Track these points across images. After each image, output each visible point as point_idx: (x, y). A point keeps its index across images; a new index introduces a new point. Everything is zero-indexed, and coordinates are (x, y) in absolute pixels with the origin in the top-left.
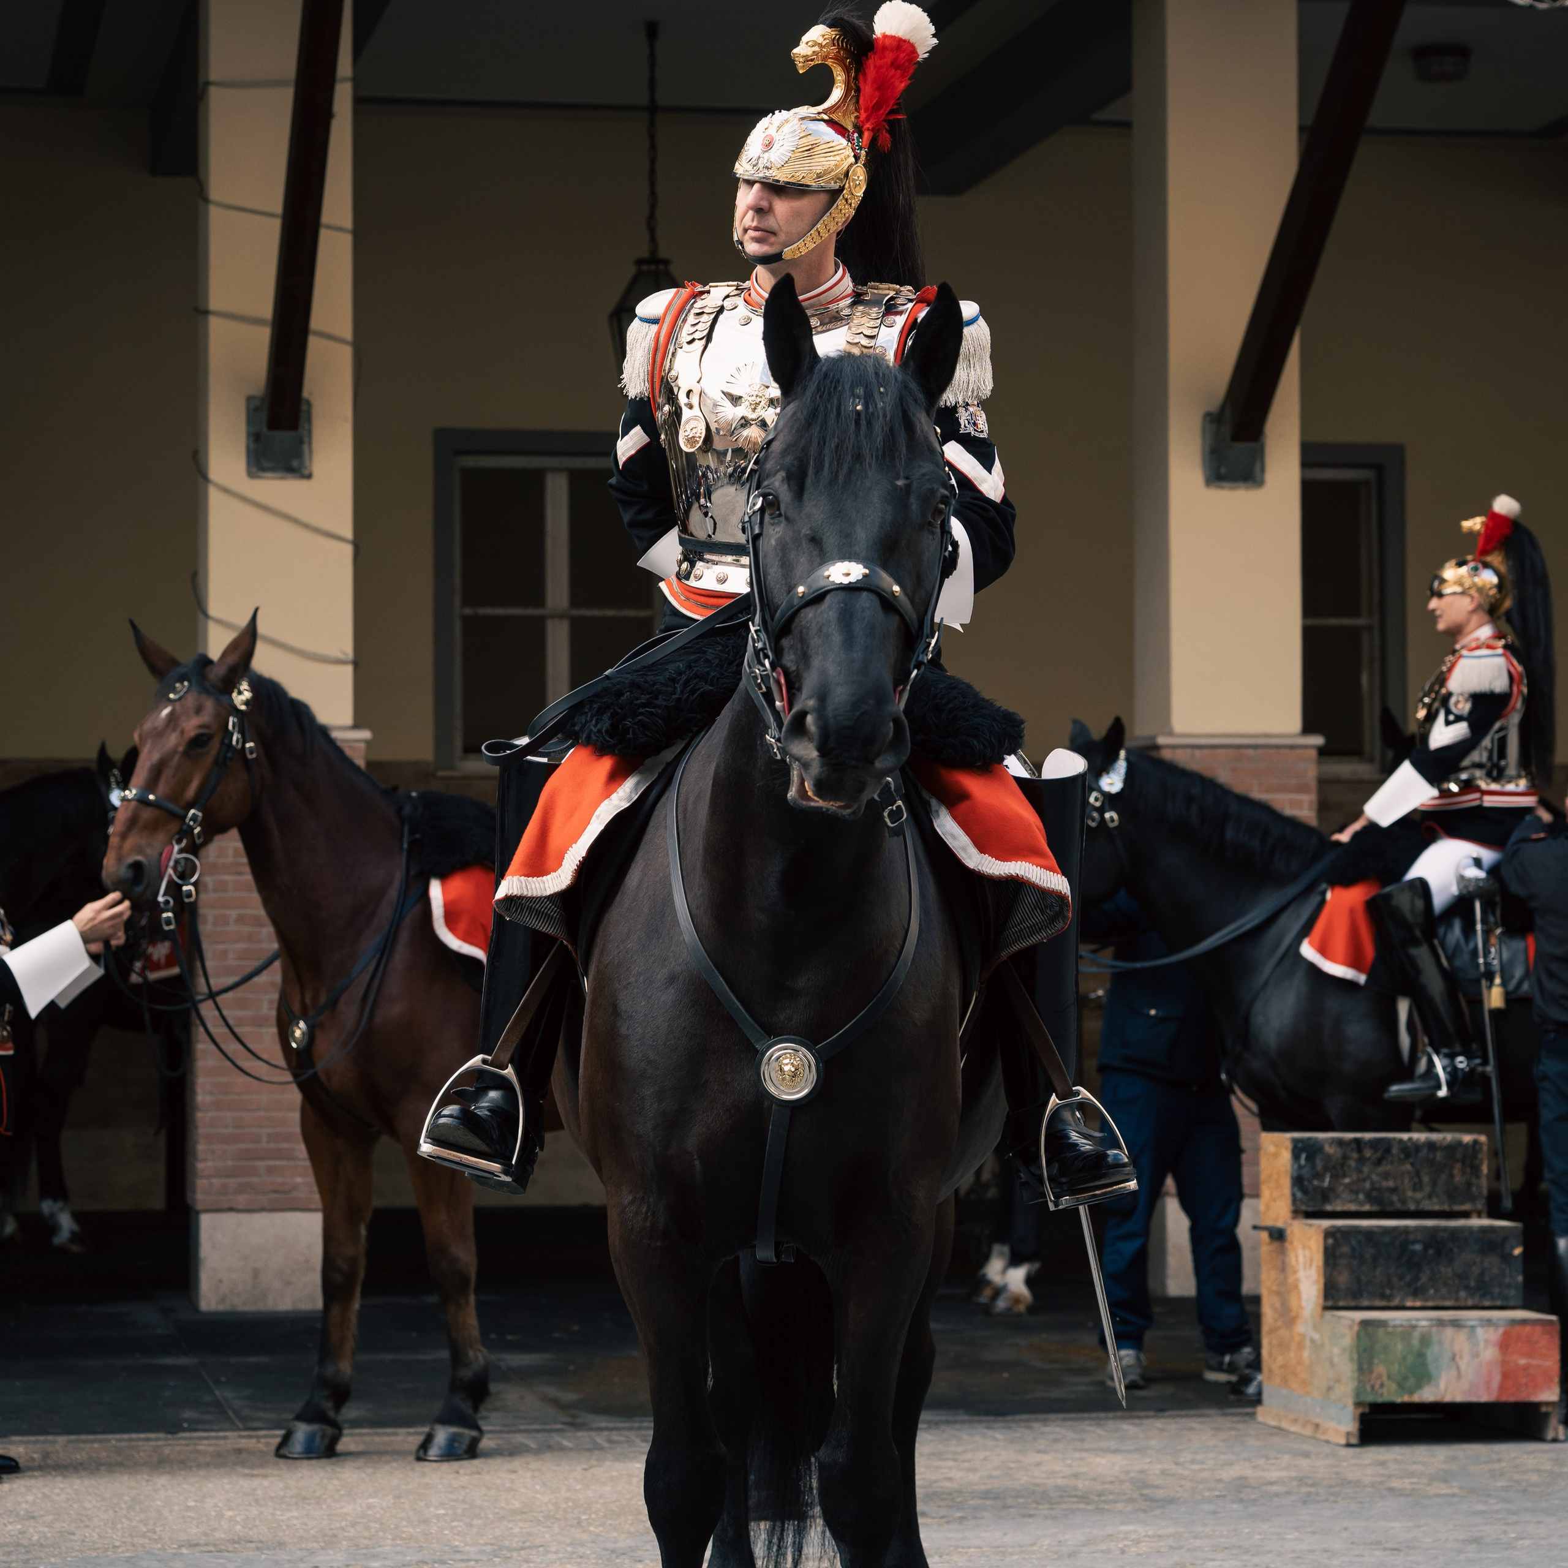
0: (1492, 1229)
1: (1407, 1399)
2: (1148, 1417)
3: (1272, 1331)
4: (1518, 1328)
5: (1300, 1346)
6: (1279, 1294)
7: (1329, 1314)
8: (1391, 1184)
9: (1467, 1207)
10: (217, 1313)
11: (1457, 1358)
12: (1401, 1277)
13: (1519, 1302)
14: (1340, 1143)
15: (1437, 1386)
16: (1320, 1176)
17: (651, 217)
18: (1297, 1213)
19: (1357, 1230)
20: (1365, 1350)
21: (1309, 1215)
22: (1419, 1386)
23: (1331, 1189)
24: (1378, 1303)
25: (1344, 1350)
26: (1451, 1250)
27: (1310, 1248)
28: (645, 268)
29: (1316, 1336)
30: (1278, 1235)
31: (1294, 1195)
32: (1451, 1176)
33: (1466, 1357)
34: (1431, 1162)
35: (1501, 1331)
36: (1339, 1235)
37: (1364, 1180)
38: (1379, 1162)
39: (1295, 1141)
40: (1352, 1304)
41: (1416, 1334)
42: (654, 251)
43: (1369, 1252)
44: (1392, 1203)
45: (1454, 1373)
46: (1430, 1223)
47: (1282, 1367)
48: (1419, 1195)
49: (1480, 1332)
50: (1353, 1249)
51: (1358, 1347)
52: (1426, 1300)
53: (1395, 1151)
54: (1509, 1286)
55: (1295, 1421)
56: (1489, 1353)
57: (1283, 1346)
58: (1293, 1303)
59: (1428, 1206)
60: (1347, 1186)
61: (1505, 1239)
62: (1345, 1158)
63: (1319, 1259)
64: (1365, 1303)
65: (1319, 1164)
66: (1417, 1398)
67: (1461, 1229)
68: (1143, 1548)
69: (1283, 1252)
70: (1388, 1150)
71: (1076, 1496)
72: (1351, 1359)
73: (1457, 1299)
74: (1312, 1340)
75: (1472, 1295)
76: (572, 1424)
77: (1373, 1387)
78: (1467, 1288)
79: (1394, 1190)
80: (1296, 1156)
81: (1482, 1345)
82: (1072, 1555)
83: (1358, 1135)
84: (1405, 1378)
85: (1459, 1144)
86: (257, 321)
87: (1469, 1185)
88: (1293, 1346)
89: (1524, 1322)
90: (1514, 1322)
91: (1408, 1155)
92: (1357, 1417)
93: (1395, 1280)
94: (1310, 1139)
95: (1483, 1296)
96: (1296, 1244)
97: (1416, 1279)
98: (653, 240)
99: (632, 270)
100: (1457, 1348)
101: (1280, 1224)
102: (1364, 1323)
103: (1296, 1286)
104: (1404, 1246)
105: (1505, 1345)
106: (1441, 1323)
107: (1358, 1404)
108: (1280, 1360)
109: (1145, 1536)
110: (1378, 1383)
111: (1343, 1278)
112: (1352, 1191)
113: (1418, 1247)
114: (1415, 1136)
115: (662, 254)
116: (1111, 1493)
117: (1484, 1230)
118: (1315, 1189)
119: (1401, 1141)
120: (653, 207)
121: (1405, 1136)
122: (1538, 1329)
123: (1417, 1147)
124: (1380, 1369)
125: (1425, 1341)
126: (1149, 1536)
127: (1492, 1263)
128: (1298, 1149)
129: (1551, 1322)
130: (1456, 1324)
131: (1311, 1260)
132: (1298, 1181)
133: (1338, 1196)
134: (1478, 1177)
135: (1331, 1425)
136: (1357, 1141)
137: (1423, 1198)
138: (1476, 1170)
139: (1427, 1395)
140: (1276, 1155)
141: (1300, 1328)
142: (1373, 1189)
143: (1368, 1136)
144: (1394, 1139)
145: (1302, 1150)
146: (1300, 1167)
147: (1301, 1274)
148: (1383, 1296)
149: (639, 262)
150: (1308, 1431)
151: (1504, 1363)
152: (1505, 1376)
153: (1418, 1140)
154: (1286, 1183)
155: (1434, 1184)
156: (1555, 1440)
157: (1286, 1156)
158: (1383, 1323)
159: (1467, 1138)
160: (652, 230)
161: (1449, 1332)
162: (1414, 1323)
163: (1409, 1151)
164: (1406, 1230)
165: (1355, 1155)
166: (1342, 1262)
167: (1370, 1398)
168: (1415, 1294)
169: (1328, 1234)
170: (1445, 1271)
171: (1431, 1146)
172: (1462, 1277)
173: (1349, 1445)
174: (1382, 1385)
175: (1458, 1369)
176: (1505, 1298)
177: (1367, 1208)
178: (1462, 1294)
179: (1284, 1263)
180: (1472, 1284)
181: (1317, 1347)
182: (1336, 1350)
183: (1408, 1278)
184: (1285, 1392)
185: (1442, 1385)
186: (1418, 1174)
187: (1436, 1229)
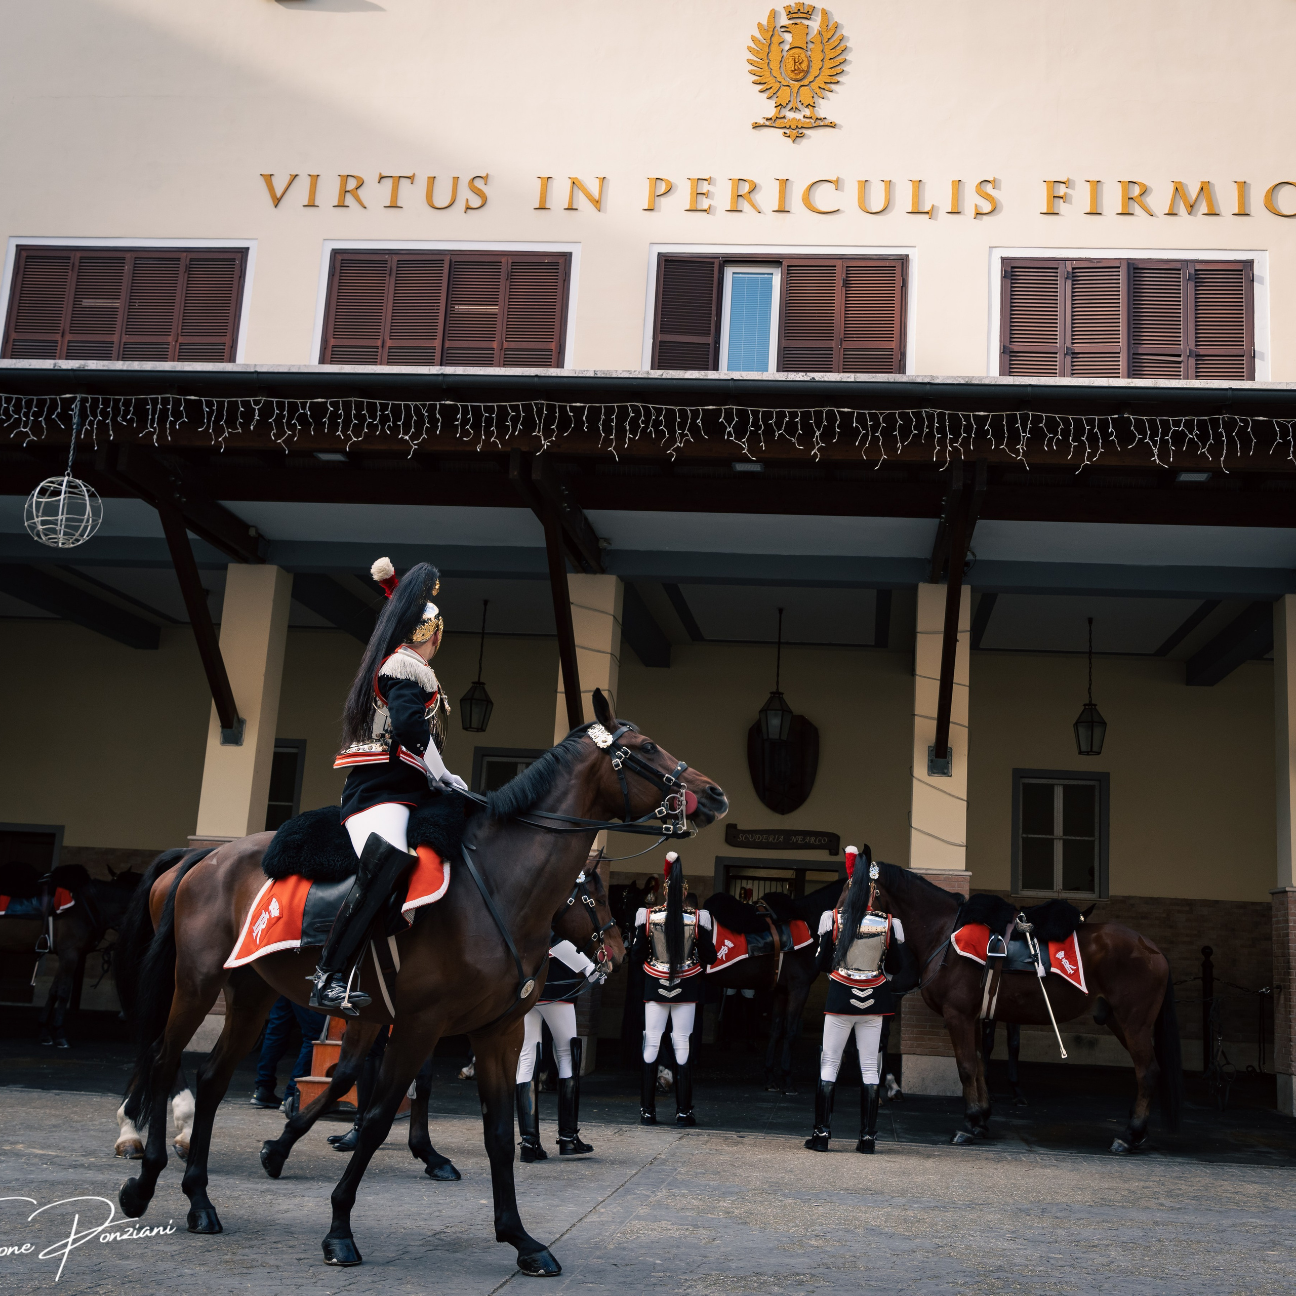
10: (907, 1094)
17: (1090, 688)
28: (1087, 707)
42: (1090, 701)
68: (1258, 1231)
71: (1234, 1202)
76: (1030, 1151)
82: (1223, 1231)
86: (931, 718)
98: (1090, 697)
99: (1083, 708)
109: (1260, 1225)
115: (1093, 702)
116: (1250, 1203)
120: (1090, 685)
126: (1261, 1225)
149: (1085, 705)
160: (1090, 693)
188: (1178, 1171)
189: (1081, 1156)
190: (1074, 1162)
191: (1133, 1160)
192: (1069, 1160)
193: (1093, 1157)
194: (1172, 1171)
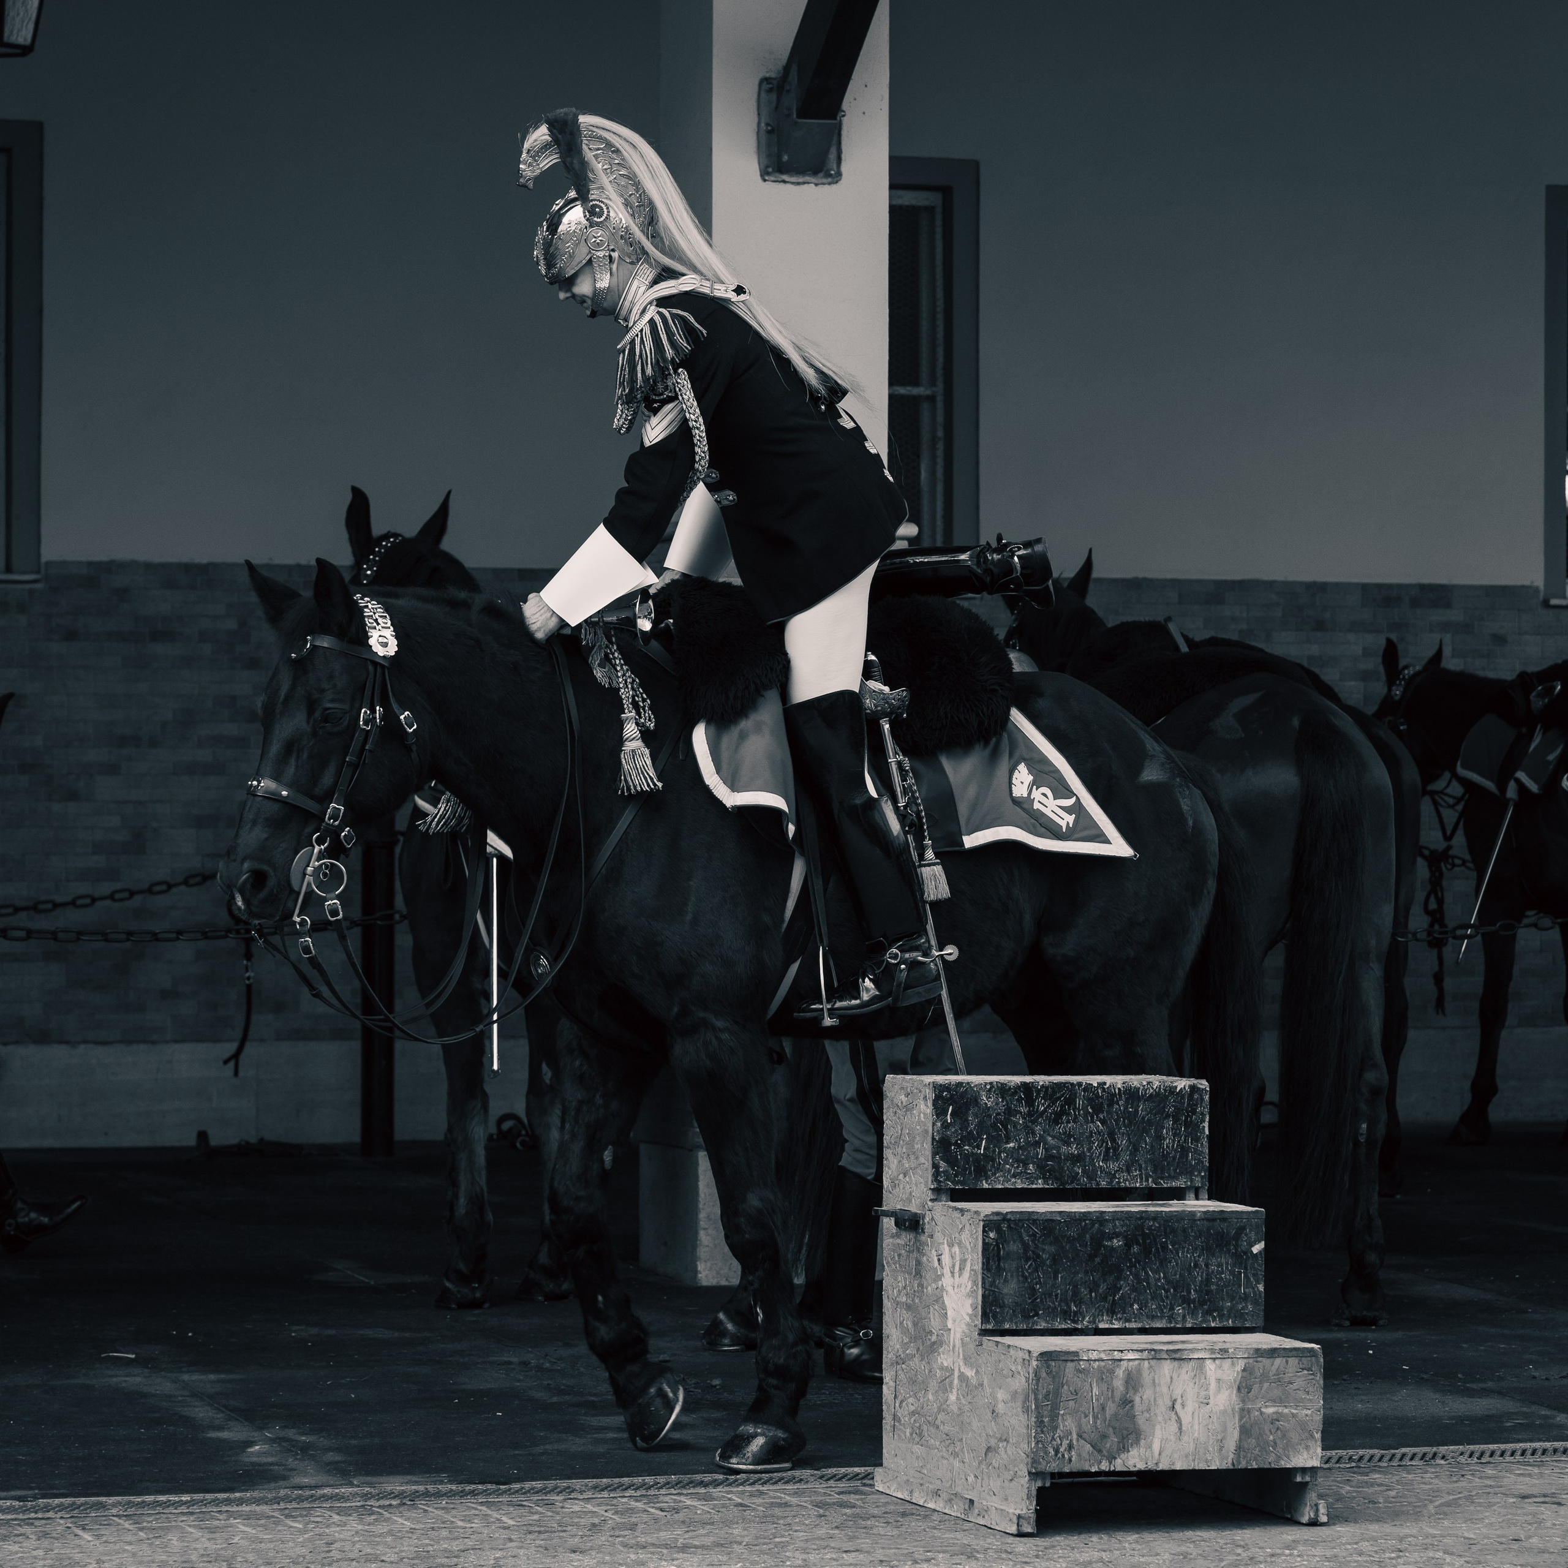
0: (1222, 1216)
1: (1105, 1466)
2: (716, 1484)
3: (899, 1361)
4: (1266, 1362)
5: (944, 1385)
6: (909, 1307)
7: (989, 1341)
8: (1074, 1150)
9: (1180, 1183)
11: (1178, 1407)
12: (1093, 1287)
13: (1260, 1323)
14: (1003, 1090)
15: (1150, 1447)
16: (972, 1139)
18: (938, 1191)
19: (1030, 1217)
20: (1046, 1397)
21: (956, 1196)
22: (1124, 1448)
23: (989, 1158)
24: (1059, 1325)
25: (1014, 1395)
26: (1164, 1247)
27: (960, 1244)
29: (970, 1373)
30: (911, 1223)
31: (935, 1166)
32: (1159, 1138)
33: (1191, 1405)
34: (1131, 1118)
35: (1240, 1365)
36: (1004, 1226)
37: (1037, 1144)
38: (1057, 1119)
39: (939, 1089)
40: (1023, 1326)
41: (1120, 1373)
43: (1047, 1251)
44: (1074, 1177)
45: (1174, 1427)
46: (1134, 1207)
47: (913, 1413)
48: (1113, 1166)
49: (1210, 1365)
50: (1026, 1247)
51: (1036, 1392)
52: (1128, 1320)
53: (1079, 1103)
54: (1246, 1298)
55: (937, 1493)
56: (1224, 1399)
57: (917, 1384)
58: (934, 1323)
59: (1124, 1181)
60: (1011, 1153)
61: (1242, 1229)
62: (1010, 1112)
63: (975, 1261)
64: (1042, 1325)
65: (973, 1121)
66: (1119, 1465)
67: (1179, 1216)
69: (918, 1248)
70: (1070, 1101)
72: (1026, 1410)
73: (1171, 1318)
74: (963, 1376)
75: (1193, 1313)
77: (1057, 1451)
78: (1186, 1301)
79: (1078, 1159)
80: (939, 1110)
81: (1213, 1385)
83: (1028, 1079)
84: (1104, 1436)
85: (1172, 1090)
87: (1184, 1151)
88: (933, 1384)
89: (1273, 1353)
90: (1259, 1353)
91: (1098, 1110)
92: (1034, 1493)
93: (1083, 1291)
94: (960, 1084)
95: (1209, 1312)
96: (938, 1236)
97: (1116, 1289)
100: (1177, 1393)
101: (913, 1208)
102: (1047, 1357)
103: (939, 1300)
104: (1098, 1240)
105: (1244, 1387)
106: (1155, 1355)
107: (1034, 1475)
108: (911, 1404)
110: (1066, 1442)
111: (1010, 1289)
112: (1018, 1161)
113: (1116, 1243)
114: (1109, 1080)
117: (1211, 1217)
118: (966, 1157)
119: (1089, 1087)
121: (1094, 1080)
122: (1294, 1362)
123: (1112, 1096)
124: (1068, 1424)
125: (1133, 1381)
127: (1221, 1265)
128: (944, 1099)
129: (1312, 1350)
130: (1176, 1356)
131: (963, 1262)
132: (942, 1146)
133: (998, 1169)
134: (1196, 1140)
135: (994, 1503)
136: (1025, 1085)
137: (1120, 1170)
138: (1193, 1128)
139: (1134, 1460)
140: (908, 1108)
141: (945, 1359)
142: (1049, 1157)
143: (1042, 1080)
144: (1080, 1084)
145: (948, 1101)
146: (946, 1126)
147: (947, 1281)
148: (1066, 1315)
150: (956, 1510)
151: (1244, 1412)
152: (1245, 1431)
153: (1113, 1086)
154: (926, 1149)
155: (1136, 1149)
156: (1314, 1523)
157: (925, 1109)
158: (1072, 1356)
159: (1182, 1084)
161: (1167, 1367)
162: (1117, 1355)
163: (1100, 1101)
164: (1100, 1218)
165: (1024, 1109)
166: (1009, 1265)
167: (1053, 1467)
168: (1112, 1312)
169: (989, 1224)
170: (1155, 1276)
171: (1131, 1094)
172: (1179, 1285)
173: (1021, 1535)
174: (1070, 1447)
175: (1179, 1421)
176: (1240, 1315)
177: (1040, 1184)
178: (1179, 1310)
179: (919, 1263)
180: (1193, 1295)
181: (970, 1388)
182: (1001, 1395)
183: (1103, 1288)
184: (917, 1449)
185: (1156, 1447)
186: (1112, 1135)
187: (1142, 1216)
188: (412, 1531)
189: (62, 1508)
190: (46, 1535)
191: (248, 1502)
192: (27, 1530)
193: (102, 1506)
194: (390, 1533)
